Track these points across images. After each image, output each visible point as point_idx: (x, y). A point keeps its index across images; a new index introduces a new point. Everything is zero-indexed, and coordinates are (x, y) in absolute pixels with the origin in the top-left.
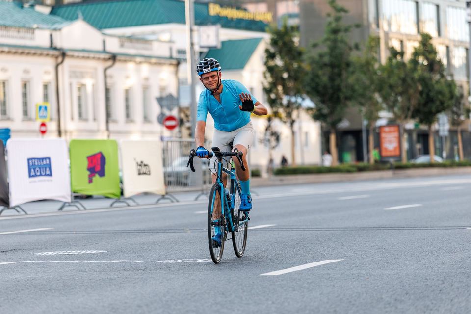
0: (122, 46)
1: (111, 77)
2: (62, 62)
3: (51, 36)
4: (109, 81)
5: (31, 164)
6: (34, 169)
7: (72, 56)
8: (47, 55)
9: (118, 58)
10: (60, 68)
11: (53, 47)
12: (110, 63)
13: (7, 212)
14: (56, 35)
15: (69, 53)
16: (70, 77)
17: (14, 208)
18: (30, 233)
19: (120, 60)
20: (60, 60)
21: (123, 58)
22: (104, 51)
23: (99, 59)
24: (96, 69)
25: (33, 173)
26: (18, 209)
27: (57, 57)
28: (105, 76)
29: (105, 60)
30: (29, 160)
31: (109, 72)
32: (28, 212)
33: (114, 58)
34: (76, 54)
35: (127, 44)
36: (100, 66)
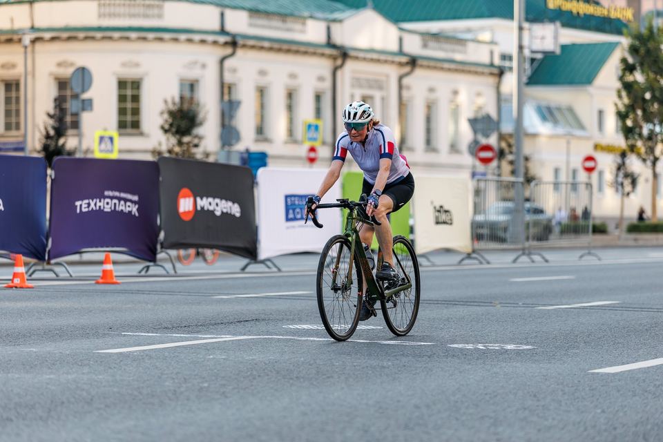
0: (425, 46)
1: (408, 88)
2: (341, 66)
3: (329, 29)
4: (405, 93)
5: (289, 203)
6: (294, 210)
7: (356, 58)
8: (323, 55)
9: (420, 62)
10: (339, 73)
11: (330, 44)
12: (407, 69)
13: (253, 267)
14: (335, 28)
15: (352, 53)
16: (353, 86)
17: (263, 262)
18: (280, 297)
19: (422, 66)
20: (339, 62)
21: (425, 63)
22: (401, 52)
23: (393, 62)
24: (387, 76)
25: (291, 216)
26: (269, 263)
27: (335, 58)
28: (400, 87)
29: (401, 64)
30: (287, 197)
31: (406, 81)
32: (283, 269)
33: (413, 62)
34: (361, 55)
35: (432, 44)
36: (393, 73)
